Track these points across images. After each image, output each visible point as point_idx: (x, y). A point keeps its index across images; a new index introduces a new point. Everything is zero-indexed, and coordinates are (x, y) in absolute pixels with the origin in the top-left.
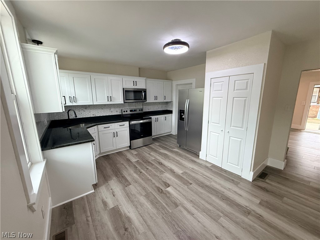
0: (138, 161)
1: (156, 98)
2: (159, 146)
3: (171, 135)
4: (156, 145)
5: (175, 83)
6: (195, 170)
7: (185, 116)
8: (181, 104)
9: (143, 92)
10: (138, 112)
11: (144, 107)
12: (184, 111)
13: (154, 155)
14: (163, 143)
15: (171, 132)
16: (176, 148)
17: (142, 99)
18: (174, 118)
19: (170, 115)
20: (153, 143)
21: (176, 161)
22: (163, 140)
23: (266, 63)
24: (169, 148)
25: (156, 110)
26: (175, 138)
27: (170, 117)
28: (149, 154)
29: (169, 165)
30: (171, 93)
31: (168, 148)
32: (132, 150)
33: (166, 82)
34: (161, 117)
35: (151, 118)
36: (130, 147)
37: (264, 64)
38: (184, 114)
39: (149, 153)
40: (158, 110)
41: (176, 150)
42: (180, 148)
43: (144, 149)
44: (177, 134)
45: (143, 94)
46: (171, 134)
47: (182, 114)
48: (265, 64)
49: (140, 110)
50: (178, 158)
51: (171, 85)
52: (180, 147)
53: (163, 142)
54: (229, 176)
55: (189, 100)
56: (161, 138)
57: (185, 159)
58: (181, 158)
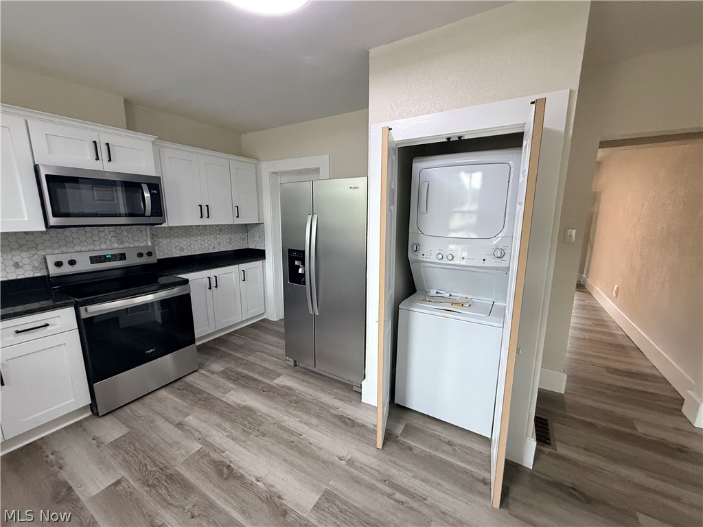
0: (118, 483)
1: (204, 211)
2: (226, 374)
3: (265, 325)
4: (213, 373)
5: (266, 168)
6: (361, 469)
7: (307, 268)
8: (291, 229)
9: (145, 187)
10: (132, 260)
11: (164, 242)
12: (303, 252)
13: (203, 426)
14: (240, 359)
15: (263, 314)
16: (284, 371)
17: (143, 215)
18: (271, 270)
19: (259, 263)
20: (201, 366)
21: (286, 436)
22: (238, 348)
23: (576, 87)
24: (260, 378)
25: (210, 251)
26: (278, 334)
27: (259, 270)
28: (180, 425)
29: (262, 472)
30: (258, 195)
31: (255, 380)
32: (101, 420)
33: (236, 162)
34: (228, 274)
35: (186, 282)
36: (93, 406)
37: (569, 90)
38: (303, 264)
39: (179, 419)
40: (216, 251)
41: (283, 381)
42: (297, 371)
43: (160, 400)
44: (282, 316)
45: (147, 195)
46: (265, 320)
47: (297, 263)
48: (571, 92)
49: (140, 255)
50: (292, 421)
51: (257, 177)
52: (295, 365)
53: (239, 355)
54: (469, 463)
55: (315, 216)
56: (233, 339)
57: (319, 416)
58: (305, 417)
